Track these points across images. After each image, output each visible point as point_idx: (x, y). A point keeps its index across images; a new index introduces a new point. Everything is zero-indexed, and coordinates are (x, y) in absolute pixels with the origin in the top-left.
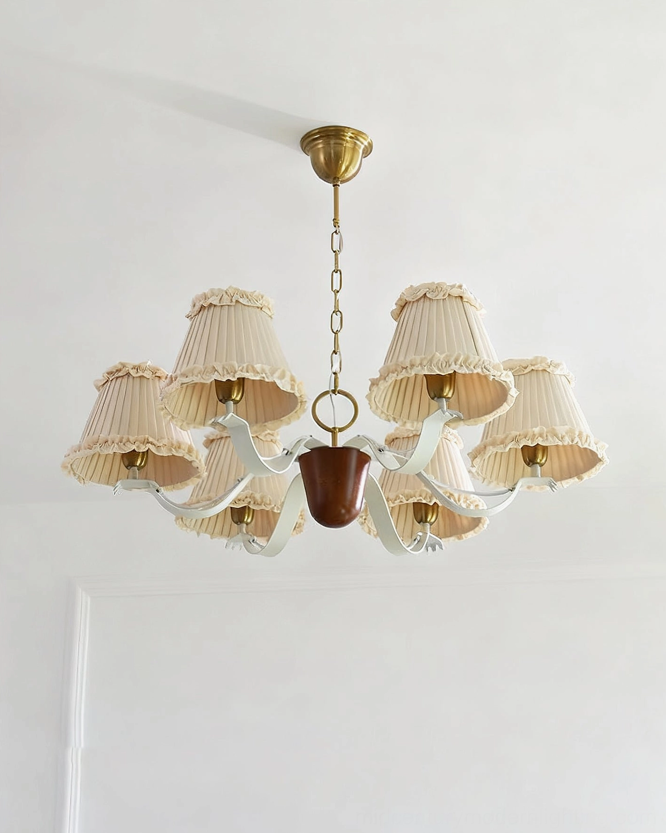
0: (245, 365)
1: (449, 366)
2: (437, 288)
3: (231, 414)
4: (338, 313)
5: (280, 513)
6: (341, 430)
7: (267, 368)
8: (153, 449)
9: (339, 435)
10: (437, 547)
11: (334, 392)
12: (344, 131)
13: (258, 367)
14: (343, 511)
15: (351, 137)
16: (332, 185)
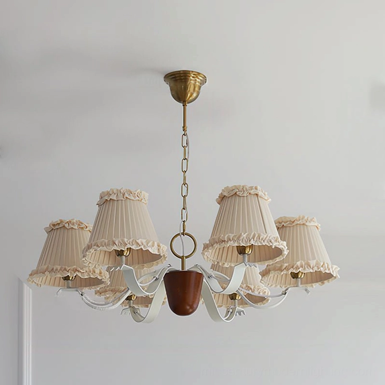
0: (131, 240)
1: (250, 241)
2: (243, 189)
3: (124, 265)
4: (186, 185)
5: (153, 298)
6: (187, 257)
7: (144, 241)
8: (79, 275)
9: (186, 260)
10: (242, 313)
11: (183, 234)
12: (190, 74)
13: (139, 241)
14: (188, 307)
15: (193, 77)
16: (182, 104)
